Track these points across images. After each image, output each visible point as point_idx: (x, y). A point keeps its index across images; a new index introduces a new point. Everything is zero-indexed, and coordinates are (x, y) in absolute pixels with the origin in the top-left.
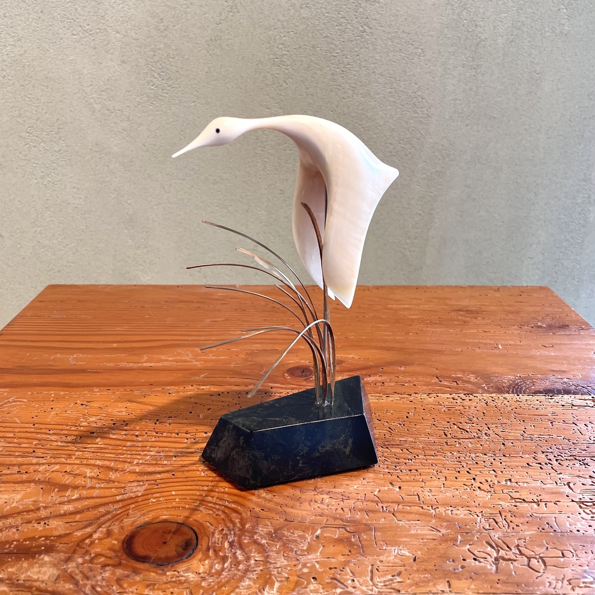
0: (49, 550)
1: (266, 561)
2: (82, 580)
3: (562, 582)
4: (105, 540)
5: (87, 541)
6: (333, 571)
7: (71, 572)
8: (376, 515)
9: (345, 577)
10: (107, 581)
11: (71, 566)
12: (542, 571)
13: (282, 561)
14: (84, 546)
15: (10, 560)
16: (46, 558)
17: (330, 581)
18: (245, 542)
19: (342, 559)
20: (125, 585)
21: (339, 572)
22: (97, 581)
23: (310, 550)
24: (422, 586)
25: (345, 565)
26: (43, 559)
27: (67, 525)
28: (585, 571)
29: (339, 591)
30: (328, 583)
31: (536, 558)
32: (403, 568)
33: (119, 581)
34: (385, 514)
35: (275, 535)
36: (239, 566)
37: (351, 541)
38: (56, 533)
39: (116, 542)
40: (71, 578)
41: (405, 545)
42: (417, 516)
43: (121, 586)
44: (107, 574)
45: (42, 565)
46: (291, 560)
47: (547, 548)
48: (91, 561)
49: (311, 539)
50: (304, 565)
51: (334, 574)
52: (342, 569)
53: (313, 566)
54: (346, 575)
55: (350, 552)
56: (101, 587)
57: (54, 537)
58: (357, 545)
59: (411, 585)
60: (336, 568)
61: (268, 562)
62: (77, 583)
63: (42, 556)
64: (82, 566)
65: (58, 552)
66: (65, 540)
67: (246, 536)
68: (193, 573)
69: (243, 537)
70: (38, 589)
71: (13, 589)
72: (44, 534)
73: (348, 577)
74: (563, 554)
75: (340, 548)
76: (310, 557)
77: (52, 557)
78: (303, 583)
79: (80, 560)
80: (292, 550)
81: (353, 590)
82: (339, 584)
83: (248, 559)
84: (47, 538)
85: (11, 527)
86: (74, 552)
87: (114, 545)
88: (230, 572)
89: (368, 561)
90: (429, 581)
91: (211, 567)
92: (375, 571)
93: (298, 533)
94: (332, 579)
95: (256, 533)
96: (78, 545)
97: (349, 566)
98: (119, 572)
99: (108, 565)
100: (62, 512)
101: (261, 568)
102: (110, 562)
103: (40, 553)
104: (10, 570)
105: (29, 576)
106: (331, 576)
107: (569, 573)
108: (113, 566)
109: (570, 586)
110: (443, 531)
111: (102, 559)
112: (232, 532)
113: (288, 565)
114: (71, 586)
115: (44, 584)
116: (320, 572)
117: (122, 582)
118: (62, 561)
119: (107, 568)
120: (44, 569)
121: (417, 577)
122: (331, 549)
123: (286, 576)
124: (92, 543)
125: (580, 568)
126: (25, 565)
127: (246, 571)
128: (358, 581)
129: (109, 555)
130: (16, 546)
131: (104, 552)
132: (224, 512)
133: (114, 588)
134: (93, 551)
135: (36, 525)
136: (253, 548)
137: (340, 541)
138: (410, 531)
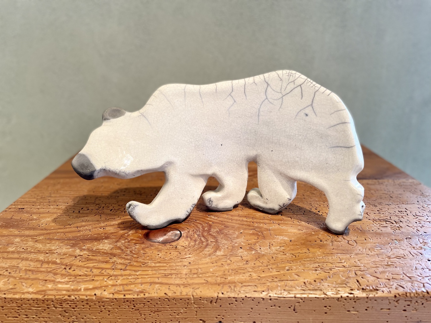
0: (107, 238)
1: (217, 241)
2: (125, 249)
3: (366, 249)
4: (135, 234)
5: (126, 235)
6: (250, 245)
7: (119, 246)
8: (270, 225)
9: (256, 247)
10: (137, 249)
11: (119, 244)
12: (355, 245)
13: (224, 242)
14: (125, 237)
15: (88, 242)
16: (106, 241)
17: (249, 249)
18: (205, 234)
19: (255, 241)
20: (147, 251)
21: (253, 246)
22: (132, 249)
23: (237, 237)
24: (295, 251)
25: (256, 243)
26: (104, 241)
27: (115, 229)
28: (377, 245)
29: (253, 252)
30: (248, 249)
31: (352, 241)
32: (285, 244)
33: (143, 249)
34: (275, 225)
35: (220, 232)
36: (203, 243)
37: (258, 234)
38: (110, 232)
39: (141, 235)
40: (119, 248)
41: (286, 236)
42: (291, 225)
43: (145, 251)
44: (137, 247)
45: (104, 244)
46: (229, 241)
47: (357, 237)
48: (129, 242)
49: (238, 234)
50: (236, 243)
51: (250, 246)
52: (254, 244)
53: (240, 243)
54: (257, 247)
55: (258, 238)
56: (134, 251)
57: (109, 233)
58: (262, 236)
59: (289, 250)
60: (251, 244)
61: (218, 242)
62: (122, 250)
63: (104, 240)
64: (124, 244)
65: (112, 239)
66: (115, 234)
67: (205, 232)
68: (180, 246)
69: (204, 233)
70: (103, 252)
71: (90, 252)
72: (104, 232)
73: (258, 247)
74: (365, 239)
75: (253, 237)
76: (238, 240)
77: (109, 241)
78: (236, 250)
79: (123, 242)
80: (229, 237)
81: (261, 252)
82: (253, 250)
83: (207, 241)
84: (105, 234)
85: (86, 230)
86: (120, 239)
87: (140, 236)
88: (199, 246)
89: (267, 242)
90: (299, 249)
91: (189, 244)
92: (271, 245)
93: (231, 232)
94: (250, 248)
95: (210, 231)
96: (121, 236)
97: (258, 243)
98: (143, 246)
99: (138, 243)
100: (112, 224)
101: (214, 244)
102: (137, 242)
103: (103, 239)
104: (88, 245)
105: (98, 248)
106: (249, 247)
107: (369, 245)
108: (140, 243)
109: (370, 251)
110: (304, 231)
111: (134, 241)
112: (198, 231)
113: (228, 243)
114: (120, 251)
115: (106, 251)
116: (243, 245)
117: (145, 249)
118: (114, 242)
119: (137, 244)
120: (105, 245)
121: (292, 247)
122: (249, 237)
123: (227, 247)
124: (128, 235)
125: (374, 244)
126: (96, 244)
127: (207, 245)
128: (263, 249)
129: (137, 240)
130: (90, 236)
131: (135, 239)
132: (194, 224)
133: (141, 251)
134: (129, 238)
135: (99, 229)
136: (210, 236)
137: (253, 234)
138: (288, 231)
